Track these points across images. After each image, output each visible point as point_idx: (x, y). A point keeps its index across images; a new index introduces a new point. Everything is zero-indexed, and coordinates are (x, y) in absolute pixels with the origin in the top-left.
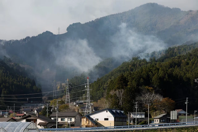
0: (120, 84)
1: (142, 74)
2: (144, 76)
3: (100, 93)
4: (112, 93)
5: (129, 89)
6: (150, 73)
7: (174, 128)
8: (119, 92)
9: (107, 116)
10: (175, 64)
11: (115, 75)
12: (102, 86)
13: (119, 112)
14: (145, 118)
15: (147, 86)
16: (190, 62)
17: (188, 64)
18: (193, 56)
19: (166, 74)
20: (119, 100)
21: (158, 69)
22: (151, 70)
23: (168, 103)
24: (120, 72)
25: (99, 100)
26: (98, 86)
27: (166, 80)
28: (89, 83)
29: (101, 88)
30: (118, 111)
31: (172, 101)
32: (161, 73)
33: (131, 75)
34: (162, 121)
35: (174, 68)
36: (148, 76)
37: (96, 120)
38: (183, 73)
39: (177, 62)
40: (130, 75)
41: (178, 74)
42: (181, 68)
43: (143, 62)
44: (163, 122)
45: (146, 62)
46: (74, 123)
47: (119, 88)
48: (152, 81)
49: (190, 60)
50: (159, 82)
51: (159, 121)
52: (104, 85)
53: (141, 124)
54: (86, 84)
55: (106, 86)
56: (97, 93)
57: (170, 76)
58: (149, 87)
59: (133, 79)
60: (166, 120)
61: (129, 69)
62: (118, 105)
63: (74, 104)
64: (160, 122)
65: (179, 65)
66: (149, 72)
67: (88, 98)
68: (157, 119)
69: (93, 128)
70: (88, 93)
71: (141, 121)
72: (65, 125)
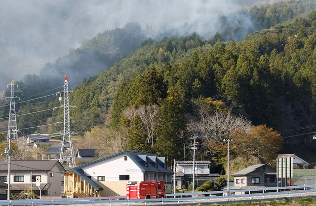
0: (149, 93)
1: (197, 70)
2: (203, 74)
3: (89, 115)
4: (129, 113)
5: (172, 104)
6: (216, 65)
7: (292, 198)
8: (146, 111)
9: (127, 170)
10: (272, 46)
11: (125, 71)
12: (95, 98)
13: (154, 160)
14: (212, 175)
15: (209, 98)
16: (306, 42)
17: (300, 45)
18: (313, 27)
19: (255, 69)
20: (146, 130)
21: (236, 57)
22: (218, 58)
23: (266, 138)
24: (138, 65)
25: (88, 133)
26: (85, 97)
27: (255, 83)
28: (70, 90)
29: (91, 104)
30: (153, 158)
31: (273, 133)
32: (242, 67)
33: (170, 71)
34: (253, 182)
35: (269, 54)
36: (212, 73)
37: (100, 179)
38: (292, 67)
39: (275, 42)
40: (168, 72)
41: (280, 69)
42: (284, 55)
43: (192, 42)
44: (255, 184)
45: (199, 41)
46: (47, 187)
47: (145, 103)
48: (220, 85)
49: (306, 35)
50: (237, 89)
51: (245, 181)
52: (100, 97)
53: (202, 190)
54: (62, 94)
55: (104, 98)
56: (83, 116)
57: (264, 72)
58: (214, 100)
59: (176, 82)
60: (263, 178)
61: (159, 56)
62: (143, 143)
63: (28, 141)
64: (249, 184)
65: (280, 47)
66: (214, 63)
67: (66, 126)
68: (240, 178)
69: (92, 198)
70: (67, 113)
71: (200, 183)
72: (26, 191)
